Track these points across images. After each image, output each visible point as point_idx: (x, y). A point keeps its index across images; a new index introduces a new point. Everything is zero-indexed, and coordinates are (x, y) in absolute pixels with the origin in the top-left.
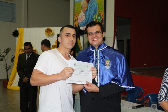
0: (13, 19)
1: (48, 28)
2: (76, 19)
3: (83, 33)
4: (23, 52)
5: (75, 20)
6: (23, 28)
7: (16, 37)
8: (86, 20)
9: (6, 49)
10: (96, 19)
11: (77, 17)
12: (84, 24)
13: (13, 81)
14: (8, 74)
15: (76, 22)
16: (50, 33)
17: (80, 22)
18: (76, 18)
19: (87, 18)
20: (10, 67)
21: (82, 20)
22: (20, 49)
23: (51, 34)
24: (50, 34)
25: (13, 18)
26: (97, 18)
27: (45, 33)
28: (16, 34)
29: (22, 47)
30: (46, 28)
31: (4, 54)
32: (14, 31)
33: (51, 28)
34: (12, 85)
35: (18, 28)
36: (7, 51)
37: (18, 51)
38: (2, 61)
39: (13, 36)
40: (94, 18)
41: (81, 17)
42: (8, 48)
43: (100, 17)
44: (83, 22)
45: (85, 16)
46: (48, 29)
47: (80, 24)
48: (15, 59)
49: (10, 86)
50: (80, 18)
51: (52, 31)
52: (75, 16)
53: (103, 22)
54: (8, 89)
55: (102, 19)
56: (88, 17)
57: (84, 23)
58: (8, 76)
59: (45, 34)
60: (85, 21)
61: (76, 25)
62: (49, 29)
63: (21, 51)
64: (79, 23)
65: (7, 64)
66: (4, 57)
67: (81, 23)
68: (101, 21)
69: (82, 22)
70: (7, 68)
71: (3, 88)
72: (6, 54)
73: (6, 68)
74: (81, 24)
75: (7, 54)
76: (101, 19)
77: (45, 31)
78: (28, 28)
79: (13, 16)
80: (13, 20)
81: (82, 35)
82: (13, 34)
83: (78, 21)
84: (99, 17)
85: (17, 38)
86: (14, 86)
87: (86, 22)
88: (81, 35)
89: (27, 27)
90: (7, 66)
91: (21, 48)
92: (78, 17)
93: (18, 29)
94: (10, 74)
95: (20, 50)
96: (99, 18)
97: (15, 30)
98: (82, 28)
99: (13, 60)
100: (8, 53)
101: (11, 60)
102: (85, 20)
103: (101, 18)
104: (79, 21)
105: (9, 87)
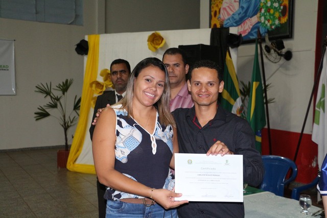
0: (75, 18)
1: (153, 32)
2: (216, 12)
3: (236, 43)
4: (99, 88)
5: (213, 14)
6: (97, 35)
7: (82, 54)
8: (242, 12)
9: (63, 83)
10: (267, 7)
11: (217, 6)
12: (236, 23)
13: (78, 153)
14: (68, 137)
15: (217, 17)
16: (159, 44)
17: (226, 17)
18: (215, 9)
19: (242, 8)
20: (71, 122)
21: (231, 13)
22: (91, 82)
23: (161, 45)
24: (158, 47)
25: (77, 16)
26: (269, 4)
27: (148, 44)
28: (83, 48)
29: (96, 77)
30: (150, 33)
31: (57, 93)
32: (78, 42)
33: (162, 33)
34: (77, 162)
35: (87, 34)
36: (65, 87)
37: (88, 85)
38: (55, 110)
39: (76, 53)
40: (262, 5)
41: (228, 7)
42: (67, 81)
43: (279, 2)
44: (233, 17)
45: (238, 3)
46: (153, 34)
47: (225, 23)
48: (81, 104)
49: (71, 163)
50: (225, 9)
51: (162, 39)
52: (212, 5)
53: (287, 14)
54: (68, 170)
55: (285, 6)
56: (245, 6)
57: (235, 19)
58: (68, 141)
59: (147, 47)
60: (239, 14)
61: (215, 25)
62: (157, 33)
63: (94, 86)
64: (224, 20)
65: (64, 116)
66: (58, 99)
67: (229, 19)
68: (280, 11)
69: (229, 16)
70: (65, 123)
71: (58, 167)
72: (64, 94)
73: (62, 123)
74: (228, 21)
75: (66, 93)
76: (282, 7)
77: (147, 39)
78: (108, 35)
79: (76, 12)
80: (76, 20)
81: (235, 46)
82: (76, 50)
83: (221, 16)
84: (275, 2)
85: (86, 58)
86: (83, 163)
87: (240, 16)
88: (232, 48)
89: (106, 32)
90: (65, 120)
91: (93, 80)
92: (220, 6)
93: (86, 38)
94: (73, 137)
95: (91, 85)
96: (276, 5)
97: (81, 39)
98: (233, 31)
99: (77, 107)
100: (66, 91)
101: (72, 107)
102: (239, 12)
103: (280, 5)
104: (224, 16)
105: (70, 166)
